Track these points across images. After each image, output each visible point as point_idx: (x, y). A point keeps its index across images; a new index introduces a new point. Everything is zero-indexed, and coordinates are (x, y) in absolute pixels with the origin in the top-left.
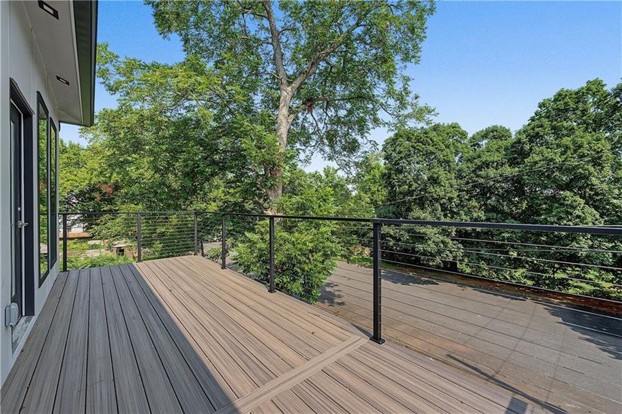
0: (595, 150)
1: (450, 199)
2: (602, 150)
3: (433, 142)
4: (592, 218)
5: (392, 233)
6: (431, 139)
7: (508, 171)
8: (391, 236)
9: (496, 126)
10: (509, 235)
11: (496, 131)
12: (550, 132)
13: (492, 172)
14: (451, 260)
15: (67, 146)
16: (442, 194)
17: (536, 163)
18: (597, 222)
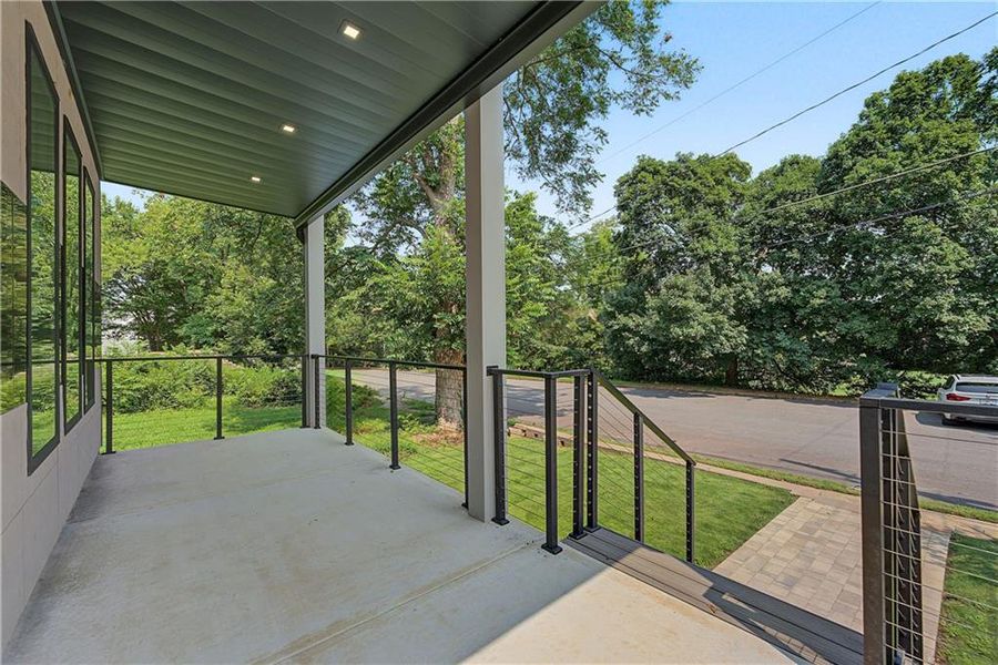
0: (957, 147)
1: (726, 257)
2: (969, 146)
3: (695, 174)
4: (955, 256)
5: (631, 324)
6: (692, 171)
7: (817, 202)
8: (629, 330)
9: (797, 156)
10: (822, 301)
11: (798, 163)
12: (885, 136)
13: (792, 207)
14: (728, 350)
15: (113, 204)
16: (712, 248)
17: (863, 178)
18: (963, 263)
